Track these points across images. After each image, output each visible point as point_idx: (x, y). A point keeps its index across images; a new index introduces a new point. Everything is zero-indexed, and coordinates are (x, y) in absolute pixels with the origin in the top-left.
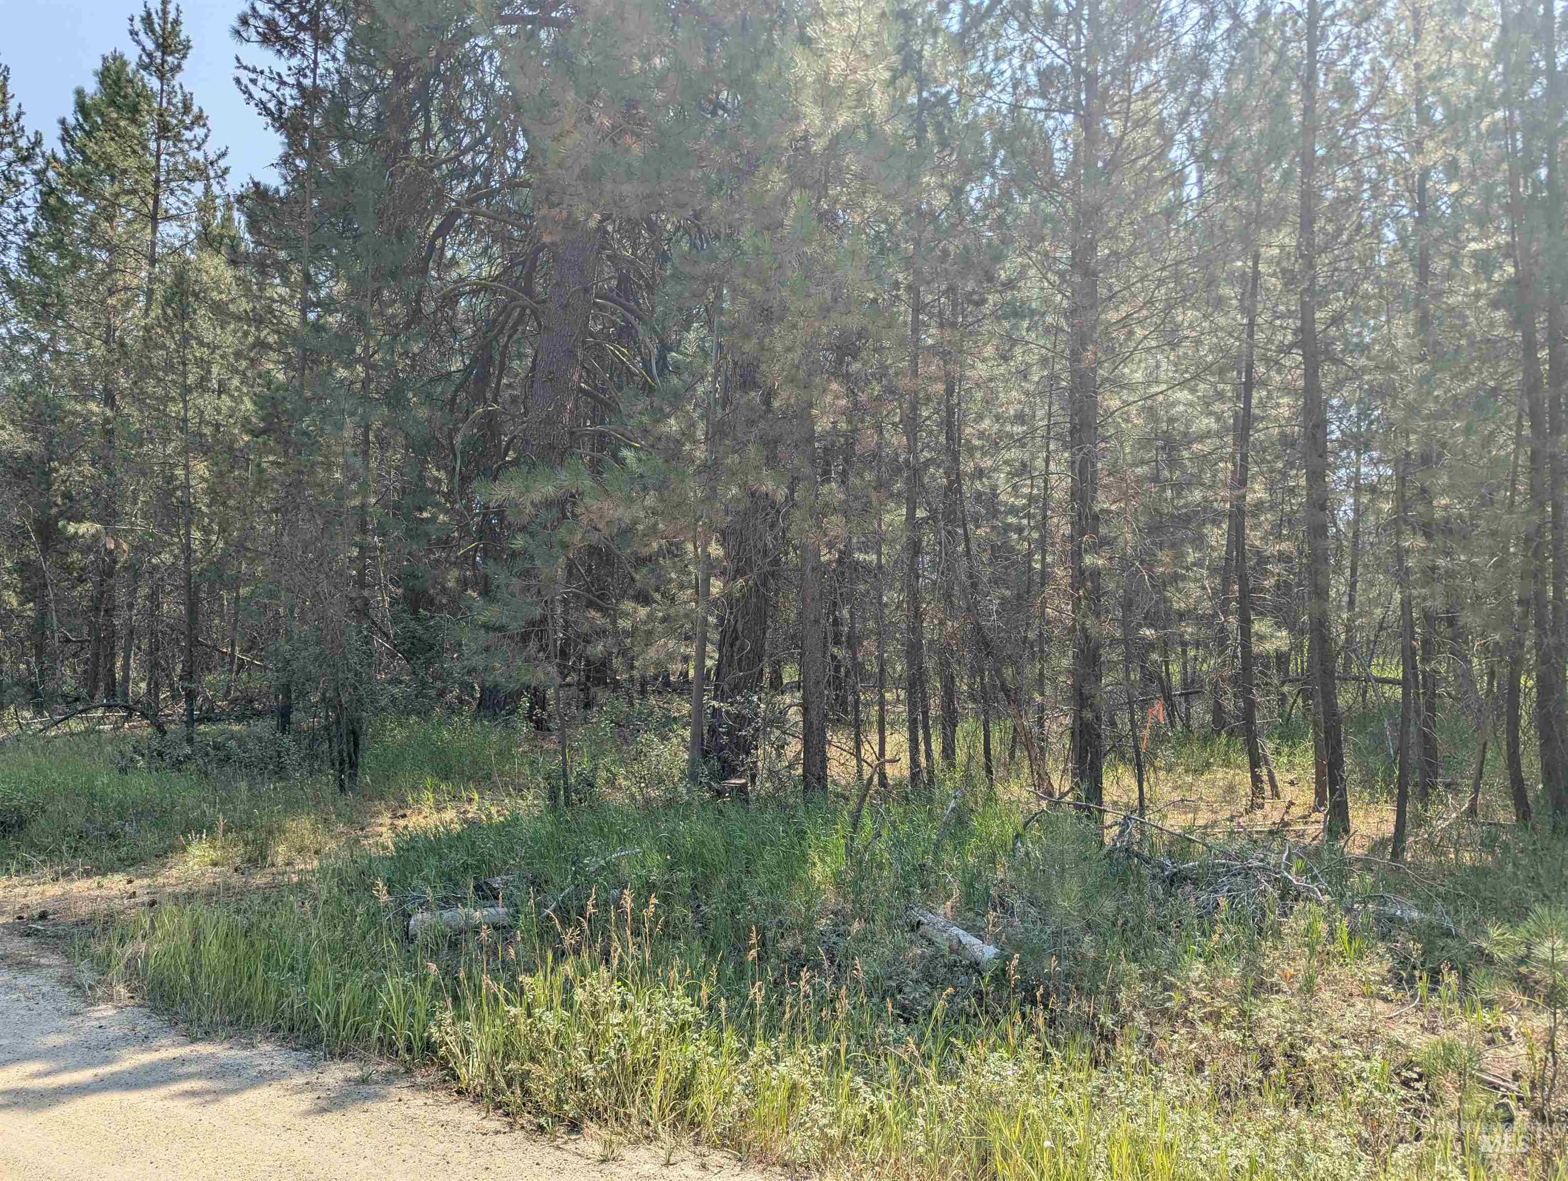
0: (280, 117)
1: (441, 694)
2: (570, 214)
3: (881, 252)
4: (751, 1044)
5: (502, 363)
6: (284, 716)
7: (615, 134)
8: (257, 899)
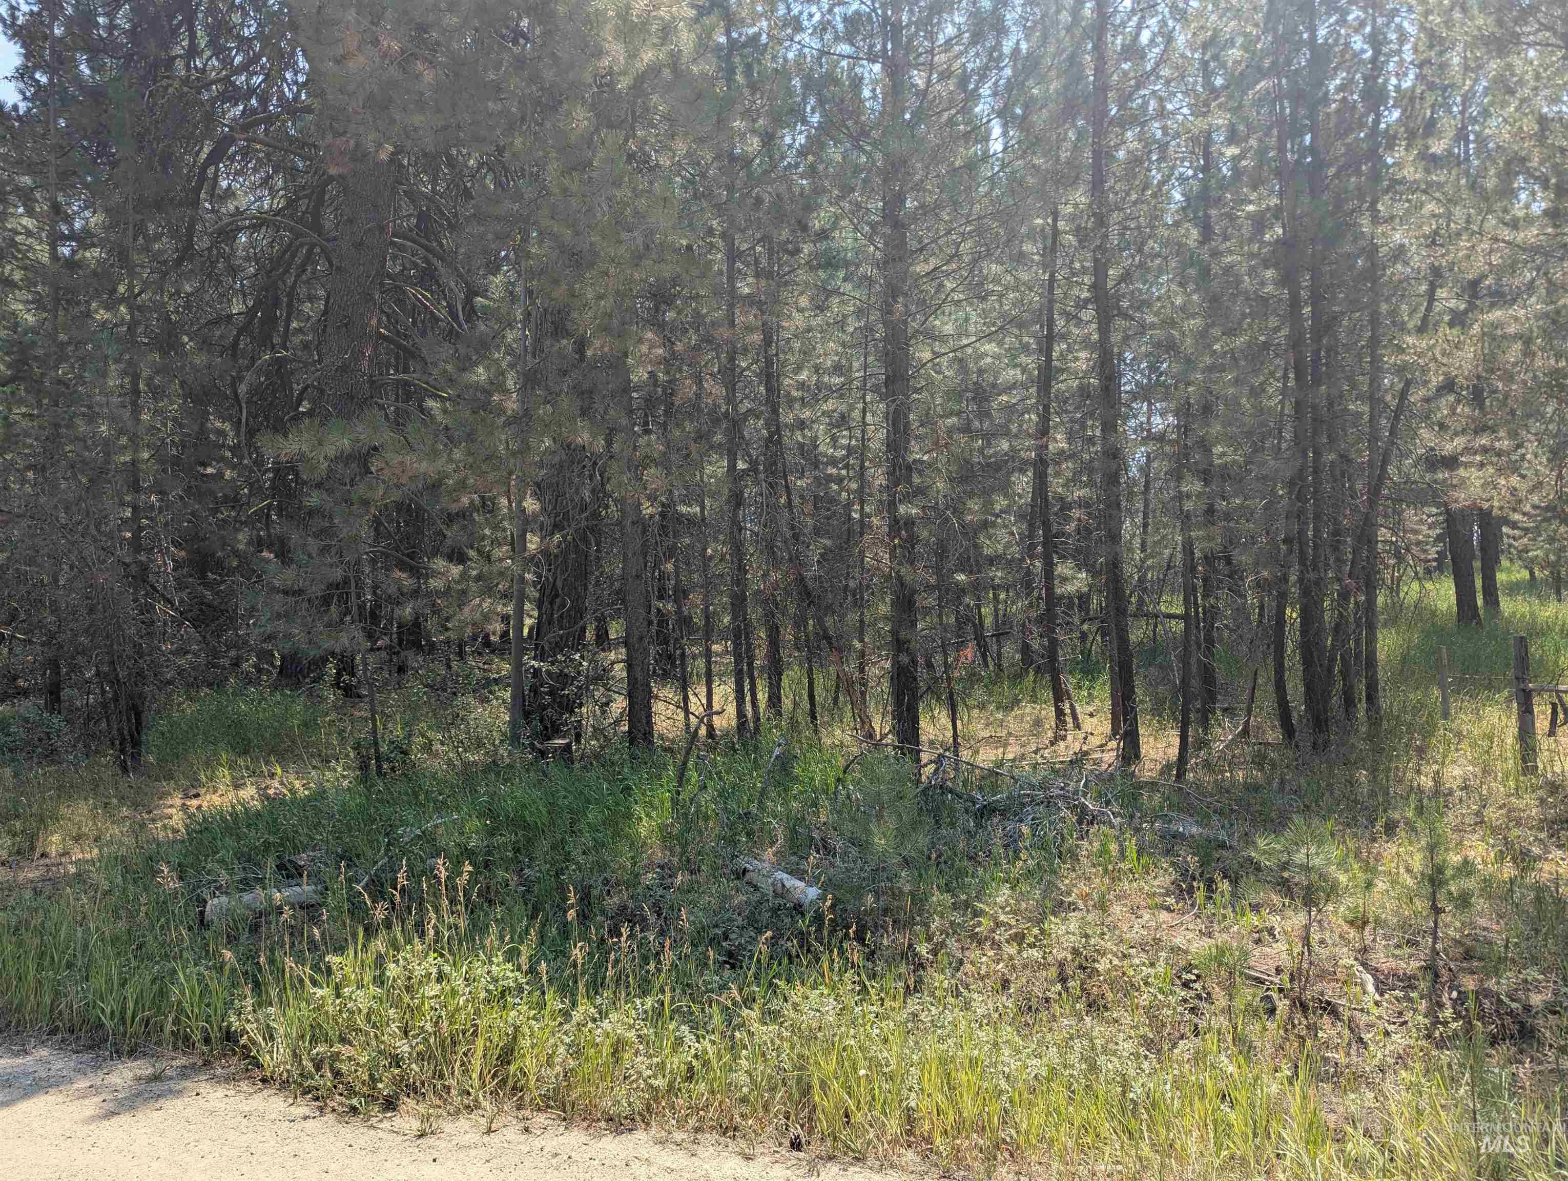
0: (13, 24)
1: (236, 664)
2: (357, 145)
3: (695, 196)
4: (574, 1004)
5: (290, 305)
6: (53, 693)
7: (406, 59)
8: (28, 894)
